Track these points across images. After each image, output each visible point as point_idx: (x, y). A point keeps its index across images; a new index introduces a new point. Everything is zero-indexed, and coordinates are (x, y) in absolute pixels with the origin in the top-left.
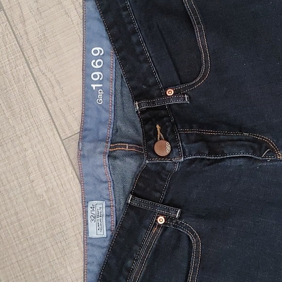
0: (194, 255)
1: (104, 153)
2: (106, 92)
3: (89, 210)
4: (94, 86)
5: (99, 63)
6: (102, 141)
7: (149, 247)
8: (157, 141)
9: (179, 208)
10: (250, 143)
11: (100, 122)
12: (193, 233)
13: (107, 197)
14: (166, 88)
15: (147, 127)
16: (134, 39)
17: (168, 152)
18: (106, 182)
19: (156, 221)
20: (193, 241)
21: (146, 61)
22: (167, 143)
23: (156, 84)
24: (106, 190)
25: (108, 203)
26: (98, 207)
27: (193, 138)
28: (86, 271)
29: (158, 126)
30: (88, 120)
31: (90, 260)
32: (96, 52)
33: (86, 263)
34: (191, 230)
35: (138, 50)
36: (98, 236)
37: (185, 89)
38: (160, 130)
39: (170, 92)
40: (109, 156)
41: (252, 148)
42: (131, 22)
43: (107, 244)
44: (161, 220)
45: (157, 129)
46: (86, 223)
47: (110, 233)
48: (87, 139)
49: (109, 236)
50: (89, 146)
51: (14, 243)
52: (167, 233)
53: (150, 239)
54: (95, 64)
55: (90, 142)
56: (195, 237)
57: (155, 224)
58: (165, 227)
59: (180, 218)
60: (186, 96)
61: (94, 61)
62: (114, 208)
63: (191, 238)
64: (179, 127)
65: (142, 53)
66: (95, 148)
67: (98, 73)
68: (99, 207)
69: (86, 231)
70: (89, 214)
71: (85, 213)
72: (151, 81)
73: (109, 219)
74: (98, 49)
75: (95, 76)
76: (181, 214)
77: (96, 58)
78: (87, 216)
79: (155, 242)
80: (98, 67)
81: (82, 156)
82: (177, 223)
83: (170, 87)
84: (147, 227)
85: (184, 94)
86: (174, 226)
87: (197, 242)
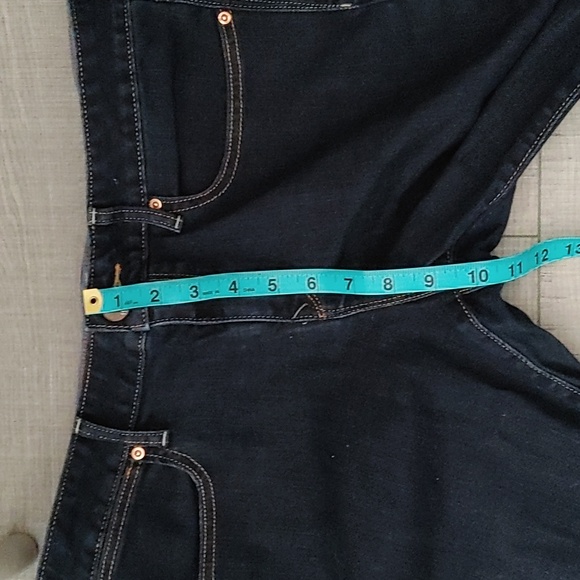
0: (203, 507)
7: (123, 505)
9: (165, 429)
12: (195, 468)
14: (151, 195)
15: (100, 264)
16: (122, 89)
19: (130, 456)
20: (198, 482)
21: (132, 136)
23: (137, 182)
29: (117, 267)
34: (191, 464)
35: (124, 110)
37: (180, 205)
38: (120, 275)
39: (157, 203)
42: (125, 58)
44: (139, 454)
52: (151, 475)
53: (122, 492)
56: (200, 473)
57: (129, 462)
58: (145, 465)
59: (169, 446)
60: (178, 219)
63: (193, 477)
64: (151, 270)
65: (130, 120)
72: (130, 174)
76: (169, 438)
79: (132, 494)
82: (165, 455)
83: (157, 196)
84: (115, 471)
85: (176, 215)
86: (161, 460)
87: (206, 483)
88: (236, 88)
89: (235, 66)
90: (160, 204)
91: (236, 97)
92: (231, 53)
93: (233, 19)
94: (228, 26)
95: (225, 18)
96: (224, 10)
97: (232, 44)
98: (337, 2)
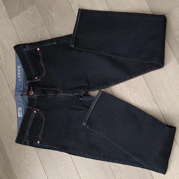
1: (20, 95)
2: (21, 78)
3: (18, 110)
4: (18, 77)
6: (20, 91)
8: (30, 91)
10: (54, 91)
11: (20, 86)
13: (22, 106)
16: (28, 64)
17: (33, 94)
18: (21, 102)
20: (43, 117)
22: (33, 92)
24: (22, 104)
25: (22, 108)
27: (39, 90)
29: (32, 87)
30: (17, 86)
31: (19, 123)
34: (42, 114)
35: (29, 67)
36: (20, 117)
37: (40, 77)
39: (36, 78)
43: (22, 119)
46: (17, 113)
47: (23, 116)
52: (37, 115)
53: (33, 116)
54: (19, 71)
55: (17, 92)
62: (24, 109)
65: (30, 67)
67: (19, 73)
68: (20, 109)
69: (17, 115)
70: (18, 111)
71: (17, 110)
72: (32, 75)
73: (23, 112)
74: (19, 66)
75: (19, 74)
76: (39, 110)
77: (19, 69)
81: (15, 95)
82: (39, 112)
83: (36, 77)
84: (32, 114)
90: (37, 78)
95: (38, 49)
98: (53, 43)
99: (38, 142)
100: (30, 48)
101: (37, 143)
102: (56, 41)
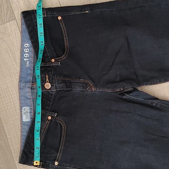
1: (29, 87)
2: (30, 62)
3: (23, 110)
4: (25, 60)
5: (27, 50)
6: (28, 82)
7: (45, 129)
8: (46, 83)
9: (56, 113)
10: (82, 84)
11: (27, 74)
12: (62, 122)
13: (30, 105)
14: (51, 59)
15: (42, 75)
17: (50, 88)
18: (30, 99)
19: (48, 118)
20: (63, 125)
22: (50, 84)
24: (30, 102)
25: (31, 107)
26: (26, 109)
27: (60, 82)
28: (22, 135)
29: (47, 76)
30: (23, 73)
31: (23, 130)
32: (26, 45)
33: (22, 132)
34: (61, 120)
36: (26, 121)
37: (58, 59)
39: (53, 60)
40: (31, 88)
41: (82, 86)
43: (30, 124)
45: (46, 77)
46: (21, 116)
48: (22, 82)
49: (31, 120)
50: (23, 85)
51: (12, 116)
52: (52, 123)
53: (45, 126)
54: (26, 51)
55: (23, 83)
56: (63, 124)
57: (47, 120)
58: (51, 121)
59: (57, 117)
60: (59, 62)
61: (25, 49)
62: (33, 109)
63: (61, 124)
64: (55, 76)
66: (26, 85)
67: (27, 54)
69: (22, 119)
70: (23, 112)
71: (21, 111)
73: (31, 114)
74: (27, 44)
75: (26, 55)
76: (57, 115)
78: (22, 113)
79: (47, 127)
80: (27, 52)
81: (20, 89)
82: (56, 118)
83: (53, 58)
84: (44, 121)
85: (58, 62)
86: (54, 120)
87: (64, 126)
88: (65, 34)
89: (64, 29)
91: (66, 36)
92: (63, 26)
93: (61, 18)
94: (61, 20)
95: (60, 18)
96: (59, 16)
97: (62, 24)
98: (85, 11)
99: (56, 163)
100: (47, 15)
101: (54, 164)
102: (89, 9)
